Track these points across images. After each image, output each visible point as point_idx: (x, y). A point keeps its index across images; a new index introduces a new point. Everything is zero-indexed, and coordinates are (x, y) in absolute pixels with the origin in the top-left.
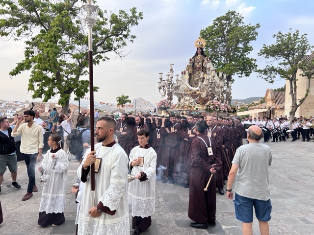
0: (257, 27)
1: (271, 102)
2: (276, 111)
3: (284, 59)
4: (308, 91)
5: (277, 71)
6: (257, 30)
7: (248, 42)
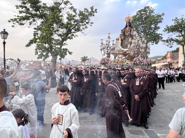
0: (162, 15)
1: (170, 59)
2: (173, 64)
3: (179, 33)
5: (174, 41)
6: (162, 17)
7: (157, 24)
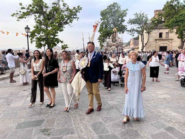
4: (148, 40)
7: (123, 17)
